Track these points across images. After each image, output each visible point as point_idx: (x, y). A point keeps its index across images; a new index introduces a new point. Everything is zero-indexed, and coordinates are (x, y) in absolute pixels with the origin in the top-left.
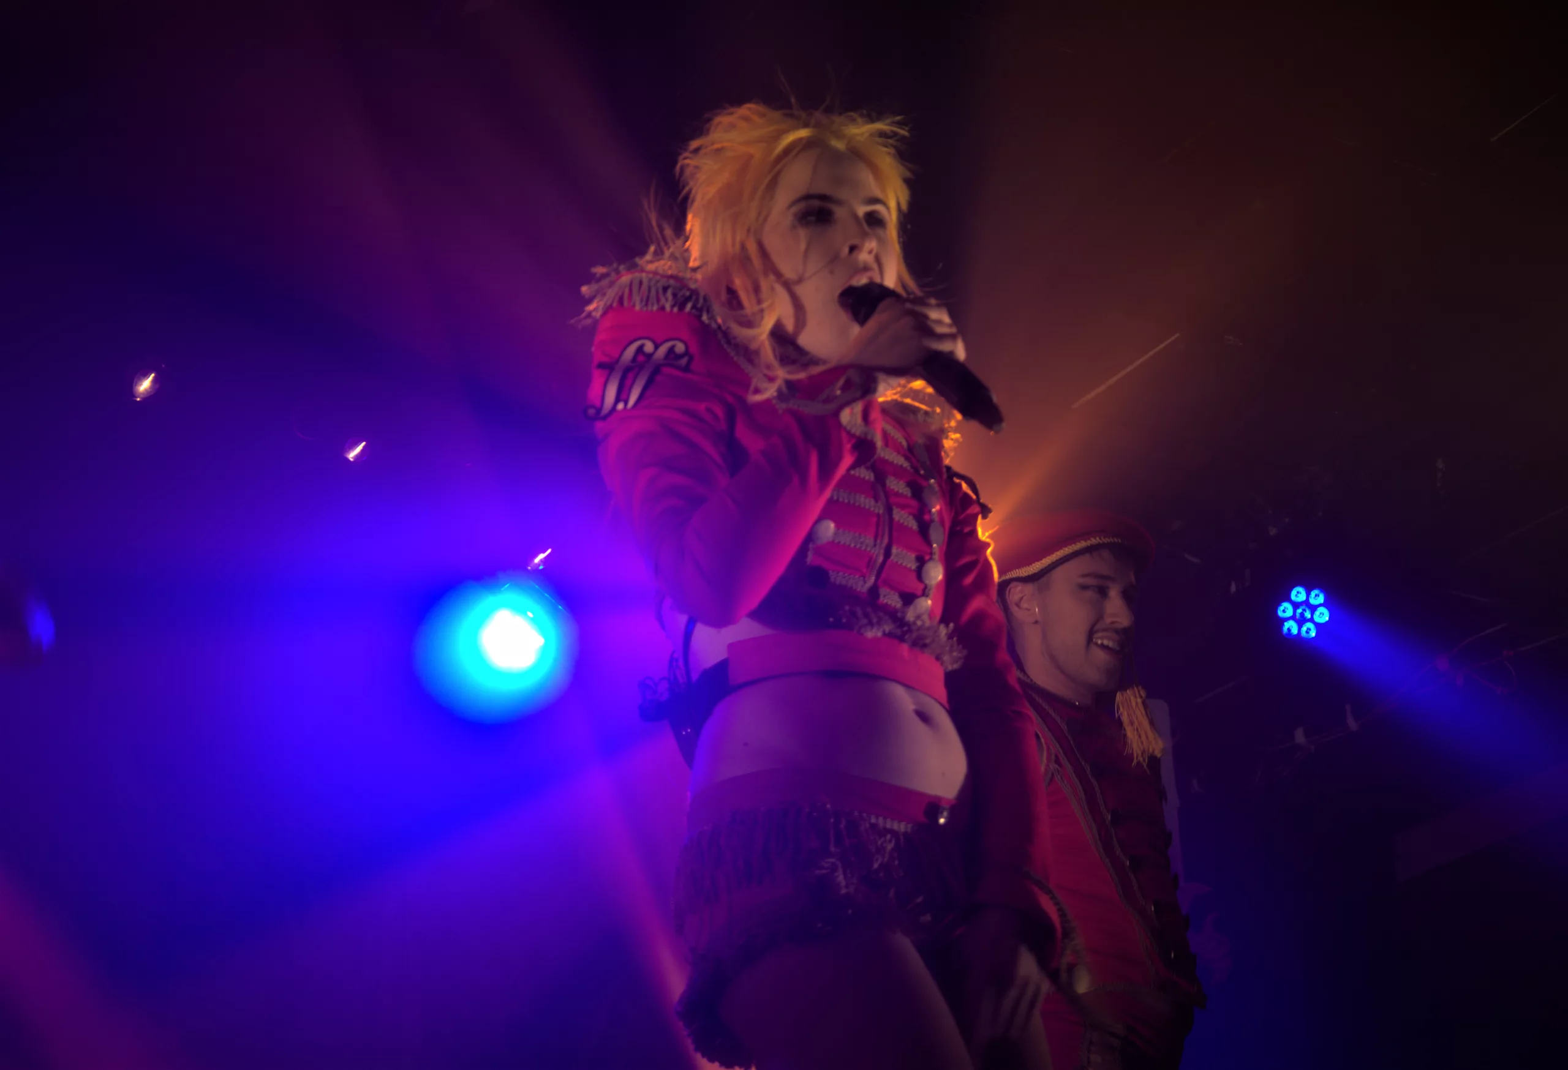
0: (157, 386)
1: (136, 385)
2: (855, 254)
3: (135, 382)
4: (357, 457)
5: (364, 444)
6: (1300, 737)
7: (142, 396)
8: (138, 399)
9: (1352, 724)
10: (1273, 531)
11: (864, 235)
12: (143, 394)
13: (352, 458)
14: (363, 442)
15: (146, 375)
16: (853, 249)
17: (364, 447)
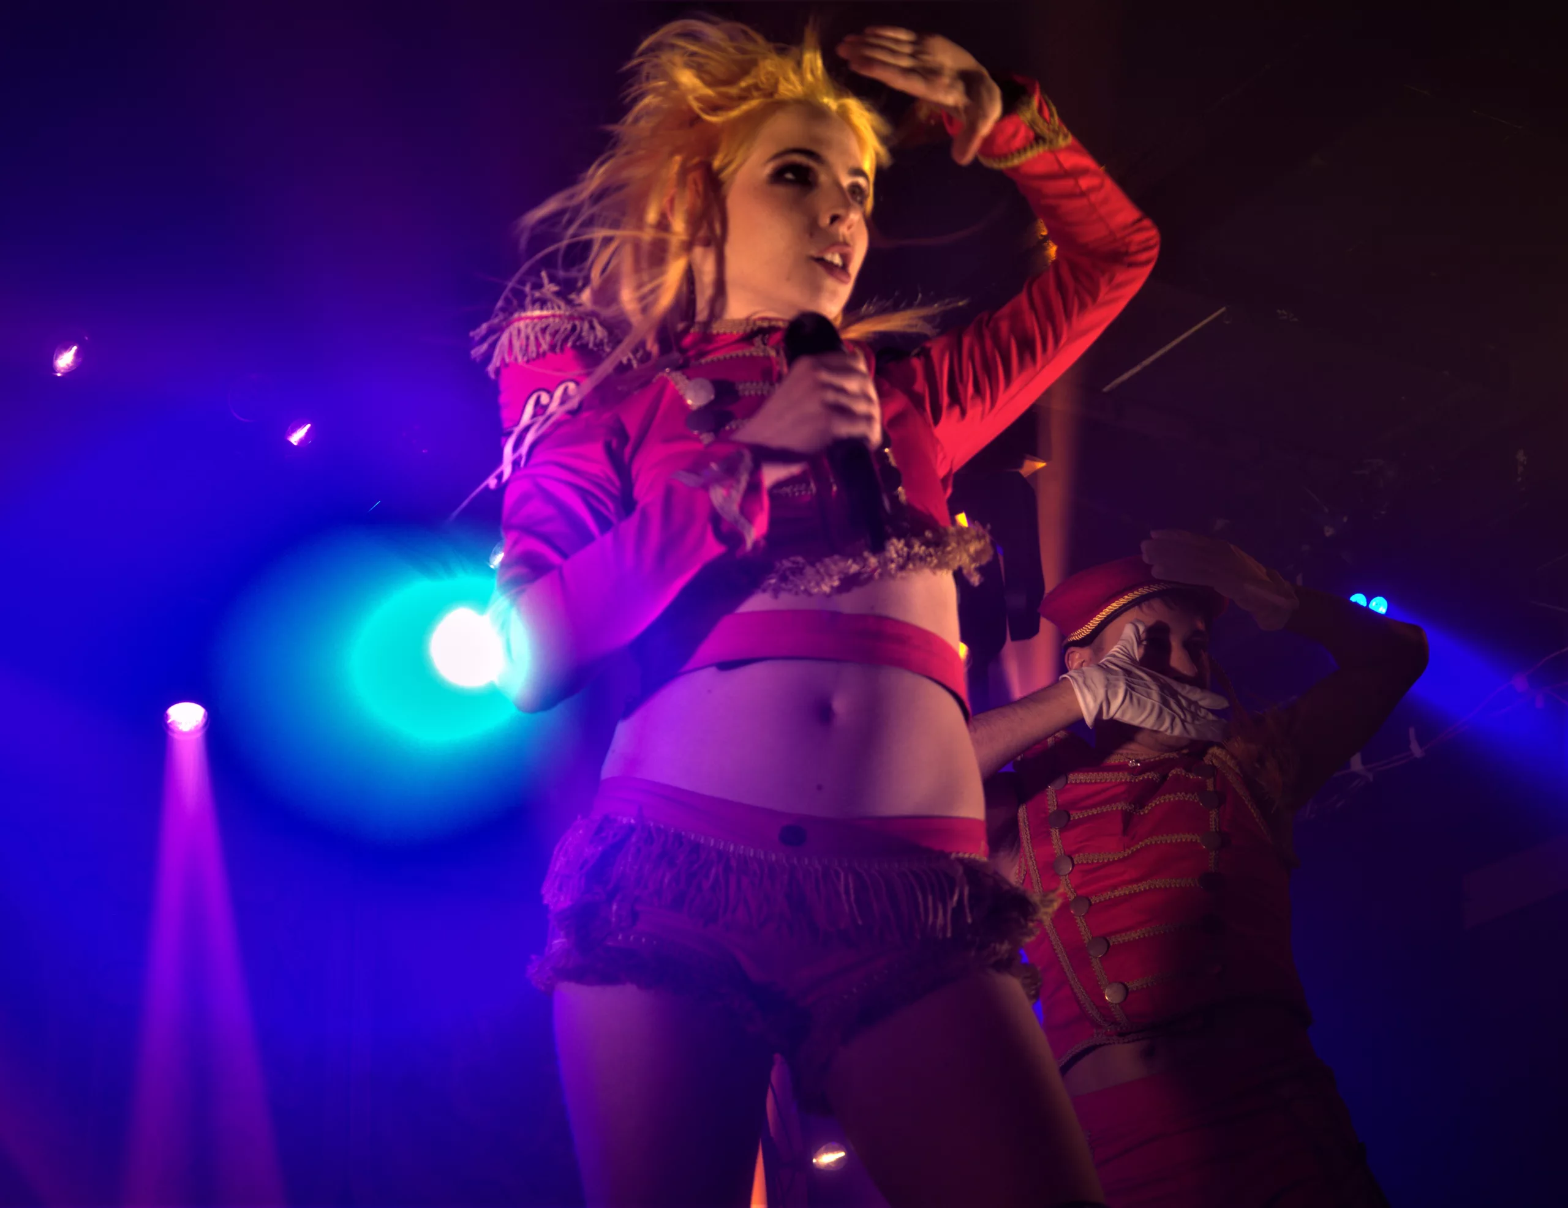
0: (80, 360)
1: (56, 359)
2: (836, 224)
3: (55, 355)
4: (302, 442)
5: (309, 426)
6: (1356, 763)
7: (62, 371)
8: (59, 375)
9: (1416, 750)
10: (1329, 532)
11: (848, 207)
12: (63, 368)
13: (295, 442)
14: (308, 424)
15: (67, 348)
16: (835, 219)
17: (309, 430)
